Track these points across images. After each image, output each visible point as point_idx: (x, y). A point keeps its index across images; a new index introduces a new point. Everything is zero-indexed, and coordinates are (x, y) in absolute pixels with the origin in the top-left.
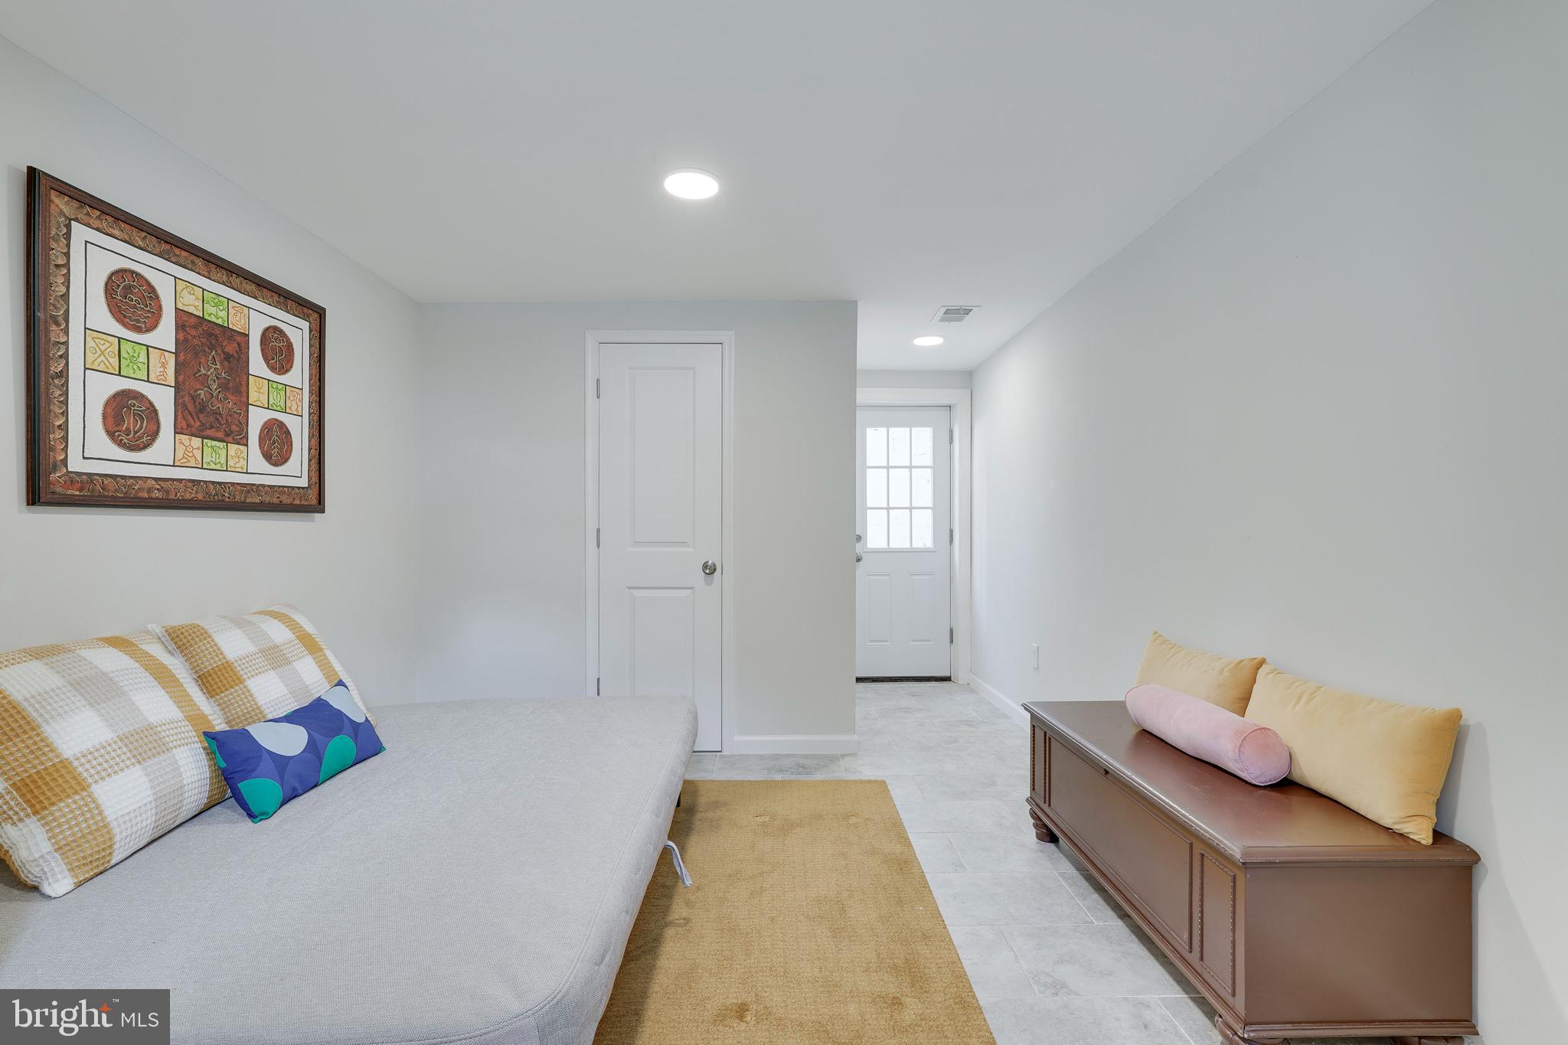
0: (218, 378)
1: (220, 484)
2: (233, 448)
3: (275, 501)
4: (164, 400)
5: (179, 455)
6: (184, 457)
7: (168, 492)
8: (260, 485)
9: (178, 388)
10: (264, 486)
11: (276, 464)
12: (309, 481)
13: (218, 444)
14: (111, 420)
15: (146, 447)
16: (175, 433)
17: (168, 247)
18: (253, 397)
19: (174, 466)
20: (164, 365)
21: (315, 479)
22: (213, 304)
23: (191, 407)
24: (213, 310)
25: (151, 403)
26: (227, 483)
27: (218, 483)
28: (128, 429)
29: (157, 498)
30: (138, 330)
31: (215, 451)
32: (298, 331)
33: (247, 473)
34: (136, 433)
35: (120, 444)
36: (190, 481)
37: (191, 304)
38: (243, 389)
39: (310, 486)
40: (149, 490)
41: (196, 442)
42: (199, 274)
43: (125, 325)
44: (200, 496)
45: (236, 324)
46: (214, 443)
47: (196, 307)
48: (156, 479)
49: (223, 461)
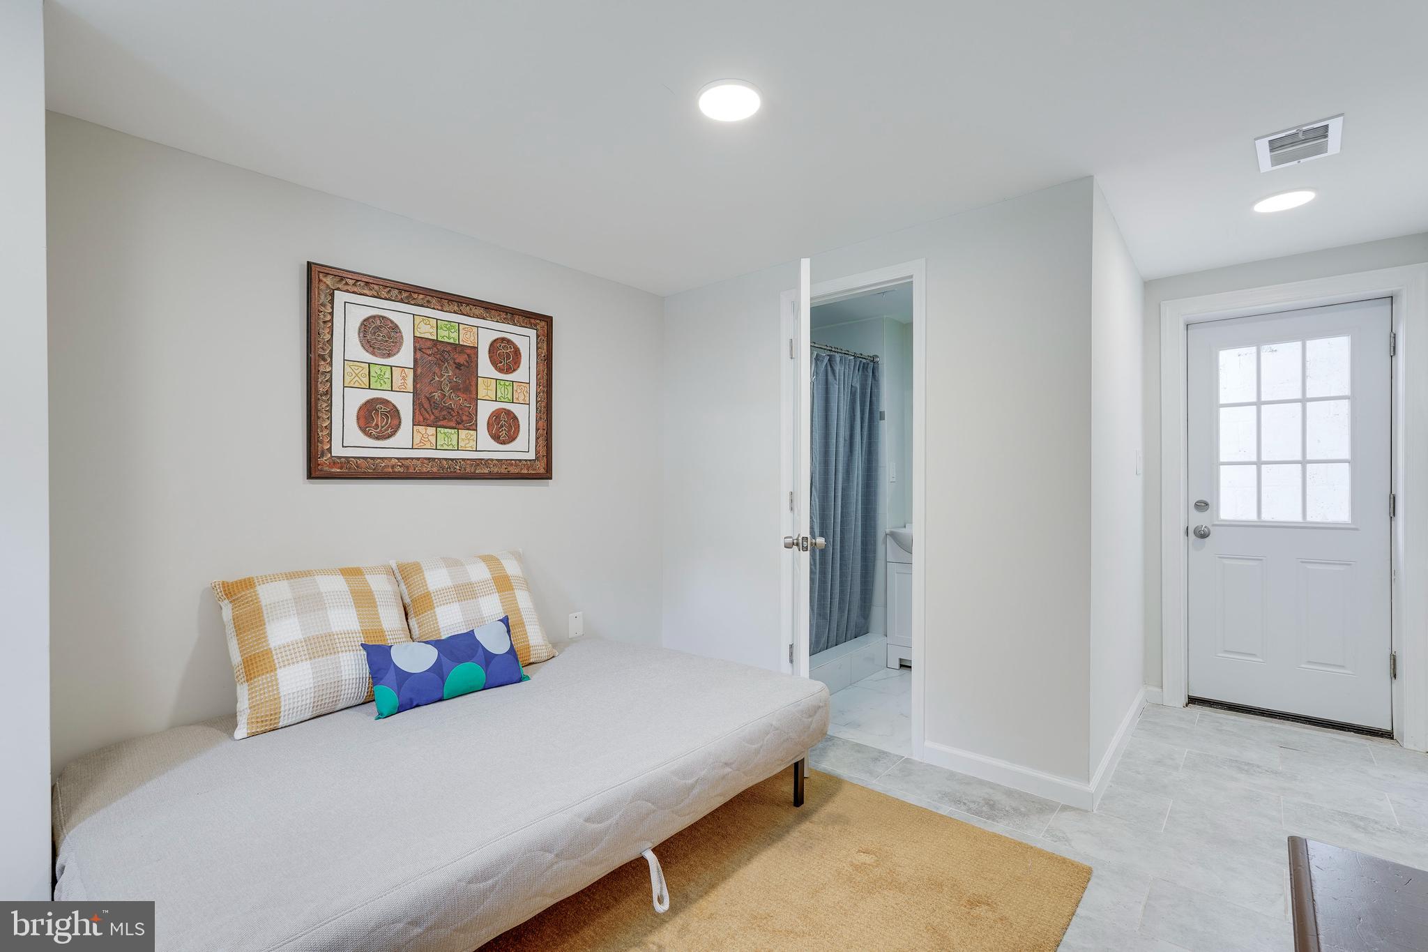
0: (450, 383)
1: (452, 460)
2: (463, 433)
3: (503, 471)
4: (404, 404)
5: (417, 440)
6: (420, 442)
7: (408, 468)
8: (488, 460)
9: (415, 393)
10: (492, 460)
11: (503, 443)
12: (536, 455)
13: (450, 431)
14: (362, 420)
15: (389, 436)
16: (414, 425)
17: (407, 294)
18: (482, 393)
19: (412, 448)
20: (404, 378)
21: (543, 452)
22: (445, 329)
23: (427, 405)
24: (446, 333)
25: (394, 406)
26: (458, 459)
27: (450, 459)
28: (377, 425)
29: (399, 472)
30: (383, 356)
31: (447, 436)
32: (525, 339)
33: (476, 451)
34: (382, 427)
35: (370, 435)
36: (426, 459)
37: (427, 331)
38: (473, 388)
39: (537, 458)
40: (393, 467)
41: (431, 430)
42: (434, 308)
43: (373, 354)
44: (435, 470)
45: (466, 340)
46: (446, 430)
47: (431, 333)
48: (398, 459)
49: (455, 443)
